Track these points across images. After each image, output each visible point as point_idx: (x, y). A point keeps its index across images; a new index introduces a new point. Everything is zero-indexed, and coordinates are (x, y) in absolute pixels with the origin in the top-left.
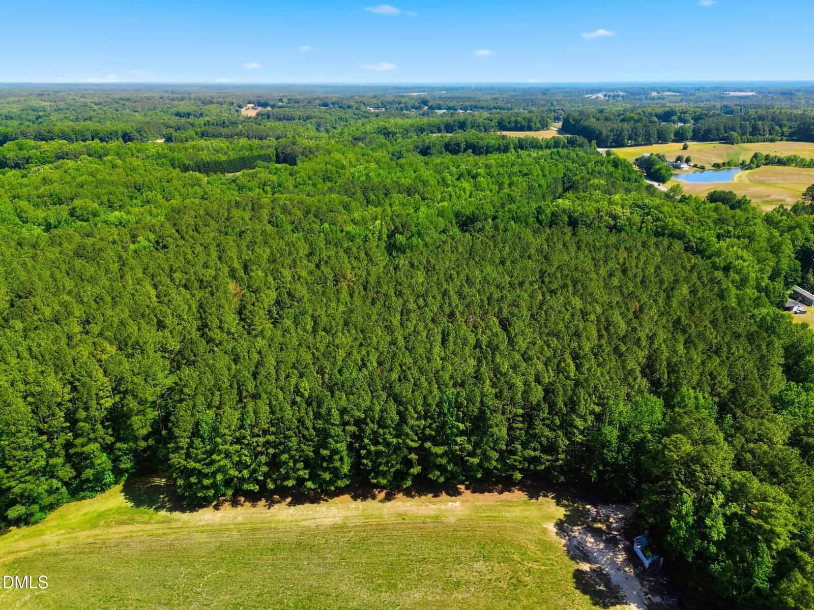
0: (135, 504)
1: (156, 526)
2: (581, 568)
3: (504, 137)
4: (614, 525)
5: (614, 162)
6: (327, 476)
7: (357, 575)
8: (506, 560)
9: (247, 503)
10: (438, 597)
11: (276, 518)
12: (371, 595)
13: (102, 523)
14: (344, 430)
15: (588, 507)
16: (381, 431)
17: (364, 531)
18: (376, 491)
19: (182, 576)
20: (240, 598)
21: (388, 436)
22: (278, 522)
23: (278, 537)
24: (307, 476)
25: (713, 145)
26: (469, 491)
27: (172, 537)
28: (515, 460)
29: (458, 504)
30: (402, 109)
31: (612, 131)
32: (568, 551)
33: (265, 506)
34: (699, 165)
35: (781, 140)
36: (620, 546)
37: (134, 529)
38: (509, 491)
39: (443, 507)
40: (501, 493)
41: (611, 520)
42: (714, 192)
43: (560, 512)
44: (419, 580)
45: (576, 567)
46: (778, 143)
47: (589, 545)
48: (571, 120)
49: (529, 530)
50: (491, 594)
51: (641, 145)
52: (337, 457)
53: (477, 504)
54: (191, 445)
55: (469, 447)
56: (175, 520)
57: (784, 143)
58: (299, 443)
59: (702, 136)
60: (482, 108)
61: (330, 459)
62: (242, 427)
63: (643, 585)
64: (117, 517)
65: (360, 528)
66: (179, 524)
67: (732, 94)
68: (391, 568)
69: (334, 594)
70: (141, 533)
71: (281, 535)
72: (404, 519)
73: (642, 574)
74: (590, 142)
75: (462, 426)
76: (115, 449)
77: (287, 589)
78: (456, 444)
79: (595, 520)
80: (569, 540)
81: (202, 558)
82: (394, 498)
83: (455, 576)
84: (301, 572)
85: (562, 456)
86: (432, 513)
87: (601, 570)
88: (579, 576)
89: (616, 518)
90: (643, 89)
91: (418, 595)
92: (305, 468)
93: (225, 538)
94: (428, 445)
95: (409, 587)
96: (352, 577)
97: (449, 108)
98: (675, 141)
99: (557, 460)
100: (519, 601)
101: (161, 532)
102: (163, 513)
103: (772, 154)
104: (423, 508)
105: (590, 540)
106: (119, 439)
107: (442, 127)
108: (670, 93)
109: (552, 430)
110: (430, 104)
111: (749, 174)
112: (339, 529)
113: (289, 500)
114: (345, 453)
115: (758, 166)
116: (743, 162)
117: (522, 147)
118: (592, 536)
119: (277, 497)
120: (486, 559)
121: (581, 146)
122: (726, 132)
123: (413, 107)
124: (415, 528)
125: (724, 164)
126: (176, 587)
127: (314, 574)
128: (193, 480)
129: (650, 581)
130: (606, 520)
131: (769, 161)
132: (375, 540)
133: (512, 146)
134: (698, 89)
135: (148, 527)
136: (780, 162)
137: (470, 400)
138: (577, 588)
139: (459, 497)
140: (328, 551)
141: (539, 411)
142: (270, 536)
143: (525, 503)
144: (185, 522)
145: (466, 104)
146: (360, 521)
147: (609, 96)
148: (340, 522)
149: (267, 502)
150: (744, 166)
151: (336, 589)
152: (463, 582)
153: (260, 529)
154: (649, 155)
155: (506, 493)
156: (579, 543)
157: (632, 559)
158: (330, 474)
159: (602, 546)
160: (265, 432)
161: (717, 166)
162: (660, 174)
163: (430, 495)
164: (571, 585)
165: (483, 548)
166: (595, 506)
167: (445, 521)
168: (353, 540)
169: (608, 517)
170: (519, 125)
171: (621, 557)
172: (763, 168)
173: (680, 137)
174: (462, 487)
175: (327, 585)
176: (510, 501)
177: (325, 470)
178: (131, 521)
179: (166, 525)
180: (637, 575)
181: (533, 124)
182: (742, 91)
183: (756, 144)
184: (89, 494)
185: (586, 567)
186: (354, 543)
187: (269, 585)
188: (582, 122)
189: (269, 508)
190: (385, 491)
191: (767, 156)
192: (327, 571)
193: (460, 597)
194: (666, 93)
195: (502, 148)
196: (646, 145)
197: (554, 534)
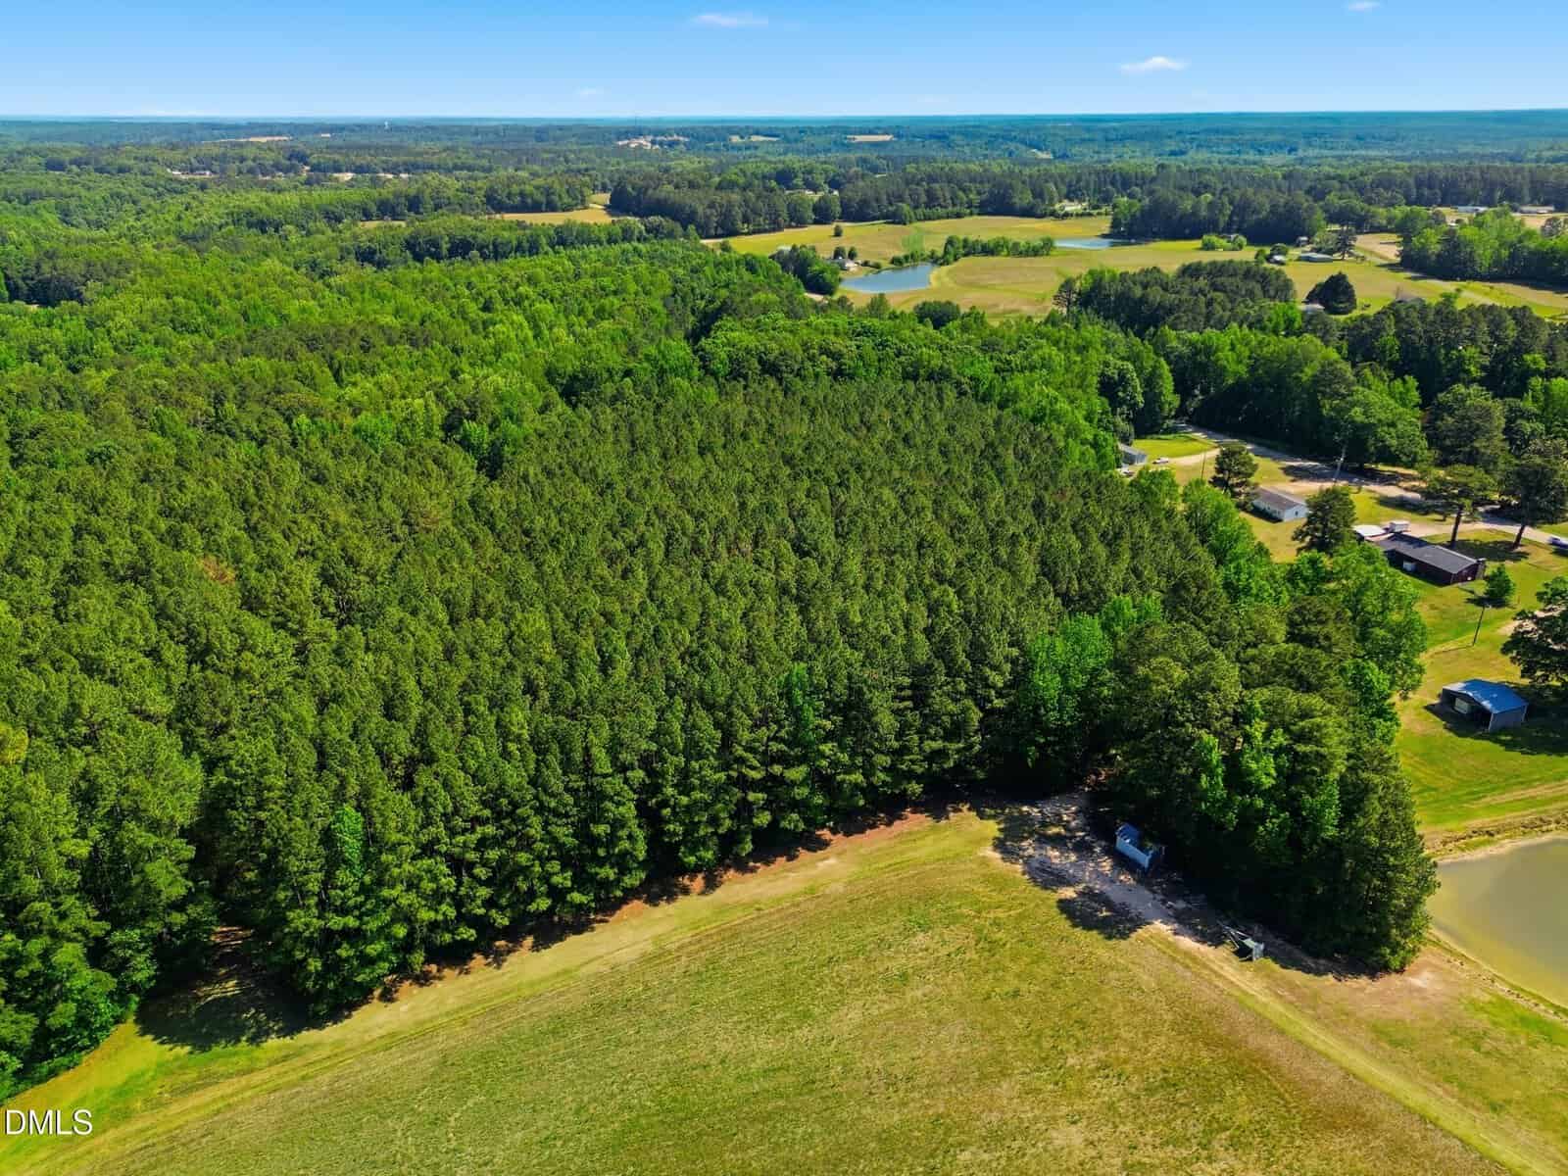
0: (194, 1045)
1: (275, 1070)
2: (1063, 897)
3: (520, 225)
4: (1073, 824)
5: (747, 264)
6: (608, 872)
7: (735, 1018)
8: (955, 919)
9: (446, 972)
10: (887, 1007)
11: (525, 979)
12: (778, 1041)
13: (139, 1104)
14: (626, 781)
15: (1025, 808)
16: (695, 765)
17: (703, 949)
18: (685, 881)
19: (399, 1134)
20: (546, 1128)
21: (707, 772)
22: (532, 984)
23: (550, 1008)
24: (569, 884)
25: (876, 228)
26: (840, 836)
27: (327, 1077)
28: (913, 762)
29: (832, 861)
30: (251, 171)
31: (712, 206)
32: (1033, 879)
33: (488, 964)
34: (872, 261)
35: (971, 214)
36: (1098, 850)
37: (229, 1091)
38: (900, 818)
39: (814, 872)
40: (889, 824)
41: (1065, 818)
42: (924, 304)
43: (992, 828)
44: (841, 992)
45: (1056, 896)
46: (967, 219)
47: (1057, 861)
48: (630, 189)
49: (963, 867)
50: (962, 975)
51: (765, 231)
52: (623, 833)
53: (862, 851)
54: (327, 883)
55: (844, 758)
56: (314, 1047)
57: (975, 217)
58: (546, 824)
59: (857, 213)
60: (431, 168)
61: (612, 839)
62: (428, 822)
63: (1154, 892)
64: (168, 1082)
65: (692, 948)
66: (325, 1052)
67: (860, 138)
68: (784, 989)
69: (714, 1062)
70: (248, 1093)
71: (554, 1003)
72: (759, 910)
73: (1145, 877)
74: (685, 228)
75: (828, 725)
76: (111, 947)
77: (627, 1082)
78: (823, 756)
79: (1044, 824)
80: (1025, 863)
81: (418, 1092)
82: (722, 883)
83: (895, 967)
84: (632, 1048)
85: (977, 738)
86: (801, 887)
87: (1091, 890)
88: (1065, 906)
89: (1069, 813)
90: (715, 130)
91: (855, 1016)
92: (563, 870)
93: (441, 1042)
94: (777, 769)
95: (832, 1006)
96: (729, 1026)
97: (359, 170)
98: (816, 222)
99: (971, 747)
100: (1005, 969)
101: (293, 1077)
102: (273, 1043)
103: (972, 238)
104: (780, 883)
105: (1054, 854)
106: (119, 922)
107: (374, 209)
108: (761, 138)
109: (956, 701)
110: (313, 160)
111: (950, 271)
112: (655, 958)
113: (529, 941)
114: (633, 823)
115: (956, 260)
116: (933, 253)
117: (562, 242)
118: (1053, 848)
119: (503, 943)
120: (924, 928)
121: (671, 235)
122: (891, 204)
123: (277, 167)
124: (787, 917)
125: (906, 258)
126: (399, 1156)
127: (659, 1044)
128: (344, 952)
129: (1160, 884)
130: (1059, 821)
131: (971, 249)
132: (729, 956)
133: (544, 240)
134: (802, 131)
135: (256, 1078)
136: (988, 250)
137: (832, 676)
138: (1075, 926)
139: (829, 849)
140: (658, 1000)
141: (933, 673)
142: (535, 1009)
143: (933, 829)
144: (337, 1044)
145: (394, 159)
146: (687, 936)
147: (661, 144)
148: (650, 948)
149: (487, 958)
150: (936, 260)
151: (713, 1052)
152: (910, 971)
153: (505, 1007)
154: (789, 248)
155: (897, 823)
156: (1042, 863)
157: (1123, 862)
158: (612, 867)
159: (1073, 857)
160: (477, 820)
161: (896, 261)
162: (824, 279)
163: (781, 860)
164: (1063, 923)
165: (910, 914)
166: (1032, 804)
167: (827, 891)
168: (693, 968)
169: (1059, 815)
170: (529, 201)
171: (1106, 865)
172: (963, 261)
173: (822, 216)
174: (826, 834)
175: (694, 1052)
176: (910, 833)
177: (601, 862)
178: (207, 1081)
179: (296, 1062)
180: (1139, 882)
181: (555, 198)
182: (871, 133)
183: (937, 222)
184: (65, 1060)
185: (1069, 893)
186: (698, 973)
187: (586, 1088)
188: (650, 192)
189: (499, 967)
190: (700, 876)
191: (965, 241)
192: (677, 1031)
193: (919, 993)
194: (755, 138)
195: (526, 245)
196: (774, 230)
197: (1000, 862)
